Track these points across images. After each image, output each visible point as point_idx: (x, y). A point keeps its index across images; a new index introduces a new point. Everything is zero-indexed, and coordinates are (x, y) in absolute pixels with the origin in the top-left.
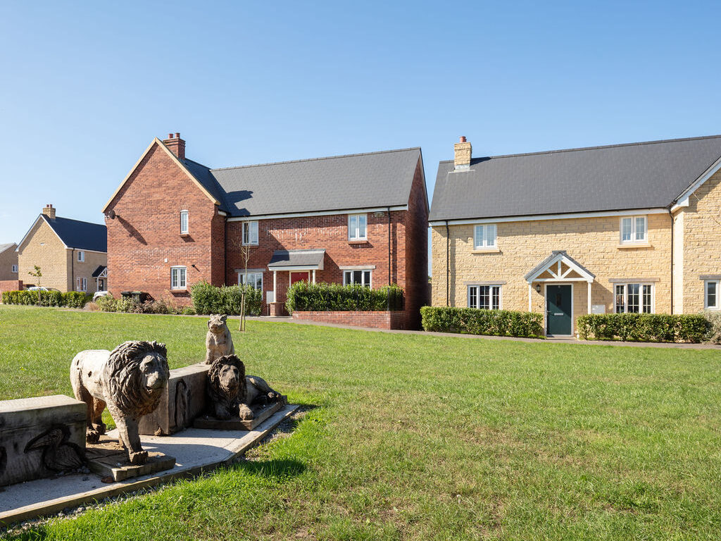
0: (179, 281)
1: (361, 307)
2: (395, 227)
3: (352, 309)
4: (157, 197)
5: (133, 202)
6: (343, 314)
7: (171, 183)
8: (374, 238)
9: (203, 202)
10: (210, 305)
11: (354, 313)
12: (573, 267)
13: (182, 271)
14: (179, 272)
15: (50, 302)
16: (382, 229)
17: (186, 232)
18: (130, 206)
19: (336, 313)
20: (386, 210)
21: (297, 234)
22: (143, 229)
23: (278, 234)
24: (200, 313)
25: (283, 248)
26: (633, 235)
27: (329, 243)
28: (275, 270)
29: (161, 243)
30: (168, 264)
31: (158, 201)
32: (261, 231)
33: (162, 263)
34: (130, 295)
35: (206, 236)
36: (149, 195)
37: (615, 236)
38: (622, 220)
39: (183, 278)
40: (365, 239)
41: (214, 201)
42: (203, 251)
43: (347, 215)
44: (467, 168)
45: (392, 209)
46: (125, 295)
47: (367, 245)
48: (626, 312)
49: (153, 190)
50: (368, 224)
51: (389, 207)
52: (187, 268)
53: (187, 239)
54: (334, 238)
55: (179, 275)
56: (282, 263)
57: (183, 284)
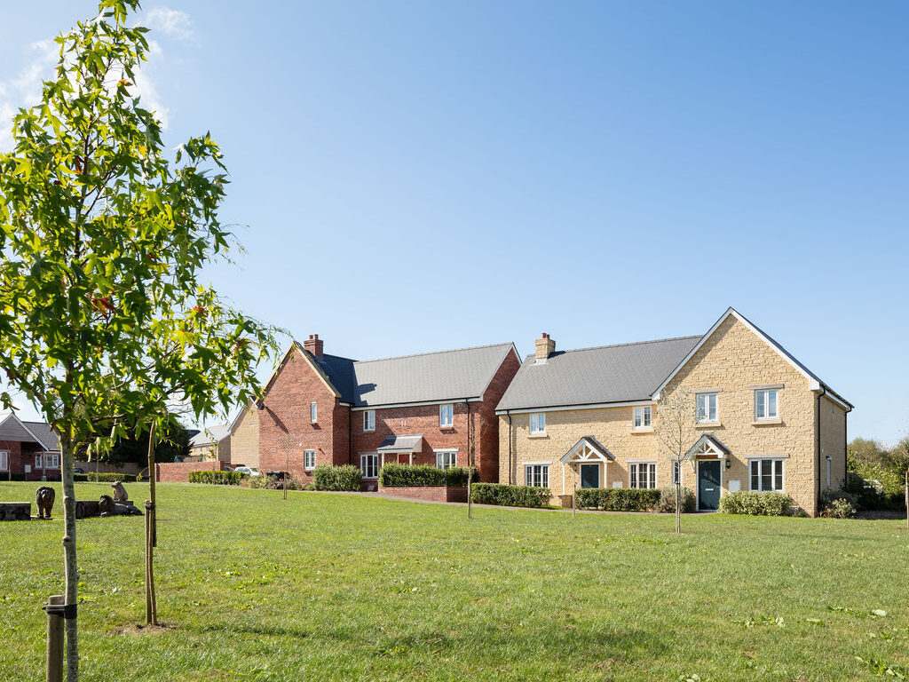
0: (310, 462)
1: (428, 484)
2: (473, 415)
3: (421, 485)
4: (294, 391)
5: (277, 395)
6: (415, 489)
7: (305, 379)
8: (458, 425)
9: (327, 395)
10: (324, 482)
11: (423, 489)
12: (593, 450)
13: (313, 454)
14: (310, 455)
15: (223, 481)
16: (463, 417)
17: (315, 421)
18: (275, 399)
19: (410, 489)
20: (465, 401)
21: (403, 422)
22: (284, 418)
23: (389, 422)
24: (318, 489)
25: (392, 434)
26: (643, 423)
27: (426, 429)
28: (383, 452)
29: (297, 430)
30: (302, 448)
31: (295, 395)
32: (377, 419)
33: (298, 447)
34: (271, 474)
35: (329, 424)
36: (289, 390)
37: (630, 423)
38: (634, 409)
39: (313, 459)
40: (451, 425)
41: (334, 395)
42: (327, 437)
43: (438, 405)
44: (544, 362)
45: (469, 400)
46: (268, 474)
47: (452, 431)
48: (638, 487)
49: (291, 385)
50: (454, 413)
51: (467, 399)
52: (315, 450)
53: (316, 426)
54: (429, 425)
55: (310, 457)
56: (389, 447)
57: (313, 465)
